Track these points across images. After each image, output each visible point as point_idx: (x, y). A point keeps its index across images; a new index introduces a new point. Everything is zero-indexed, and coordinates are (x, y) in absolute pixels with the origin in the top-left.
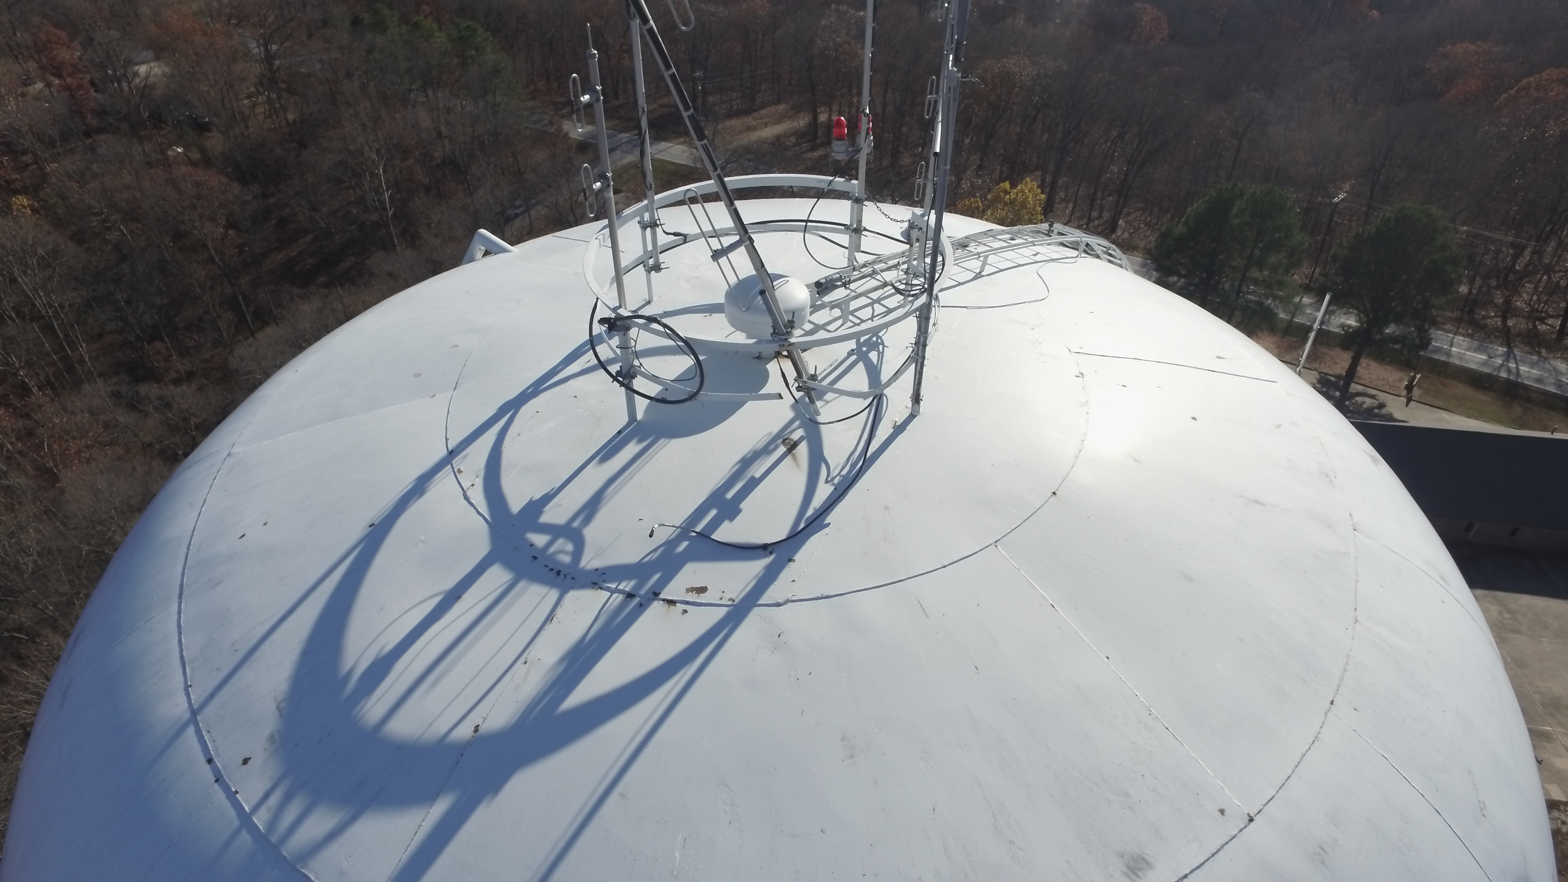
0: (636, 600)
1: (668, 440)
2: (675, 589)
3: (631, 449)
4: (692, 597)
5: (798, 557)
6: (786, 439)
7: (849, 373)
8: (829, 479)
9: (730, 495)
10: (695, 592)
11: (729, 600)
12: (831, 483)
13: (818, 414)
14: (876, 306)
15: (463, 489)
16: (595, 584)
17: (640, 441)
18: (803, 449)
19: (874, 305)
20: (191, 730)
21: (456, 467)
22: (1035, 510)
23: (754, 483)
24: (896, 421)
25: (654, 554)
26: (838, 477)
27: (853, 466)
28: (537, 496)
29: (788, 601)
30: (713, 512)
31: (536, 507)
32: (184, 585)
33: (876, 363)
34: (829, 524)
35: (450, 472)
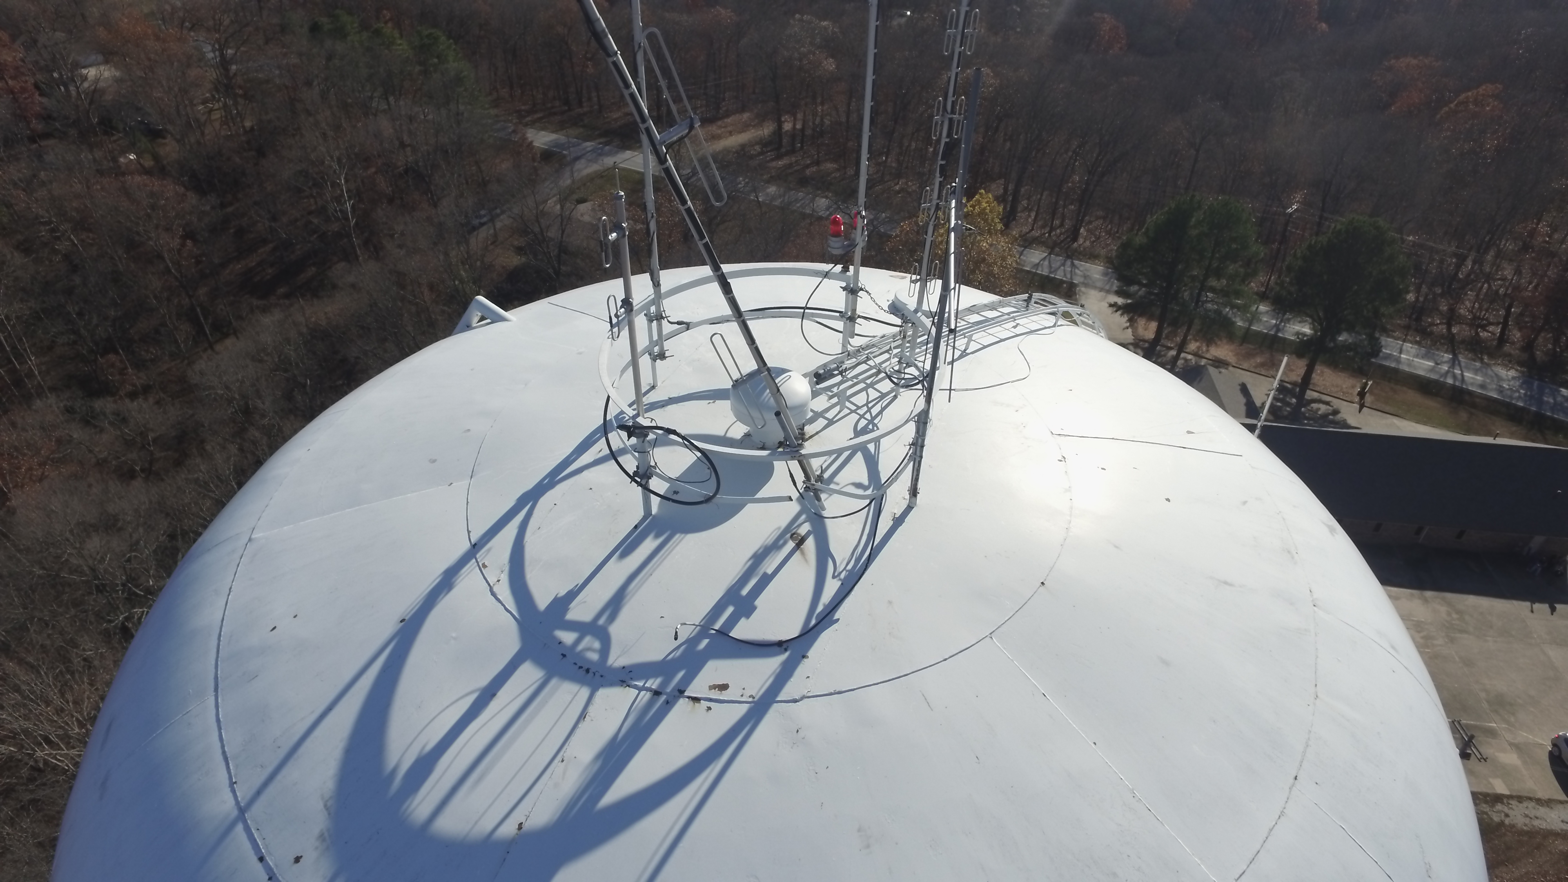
0: (663, 698)
1: (683, 535)
2: (698, 687)
3: (649, 545)
4: (715, 694)
5: (811, 653)
6: (794, 534)
7: (849, 464)
8: (836, 574)
9: (744, 592)
10: (717, 689)
11: (750, 697)
12: (838, 578)
13: (824, 509)
14: (870, 390)
15: (489, 585)
16: (623, 681)
17: (657, 536)
18: (810, 544)
19: (868, 390)
20: (240, 827)
21: (481, 560)
22: (1026, 601)
23: (766, 579)
24: (895, 513)
25: (676, 653)
26: (844, 572)
27: (858, 560)
28: (562, 592)
29: (803, 697)
30: (730, 610)
31: (562, 603)
32: (219, 678)
33: (873, 453)
34: (838, 619)
35: (475, 567)
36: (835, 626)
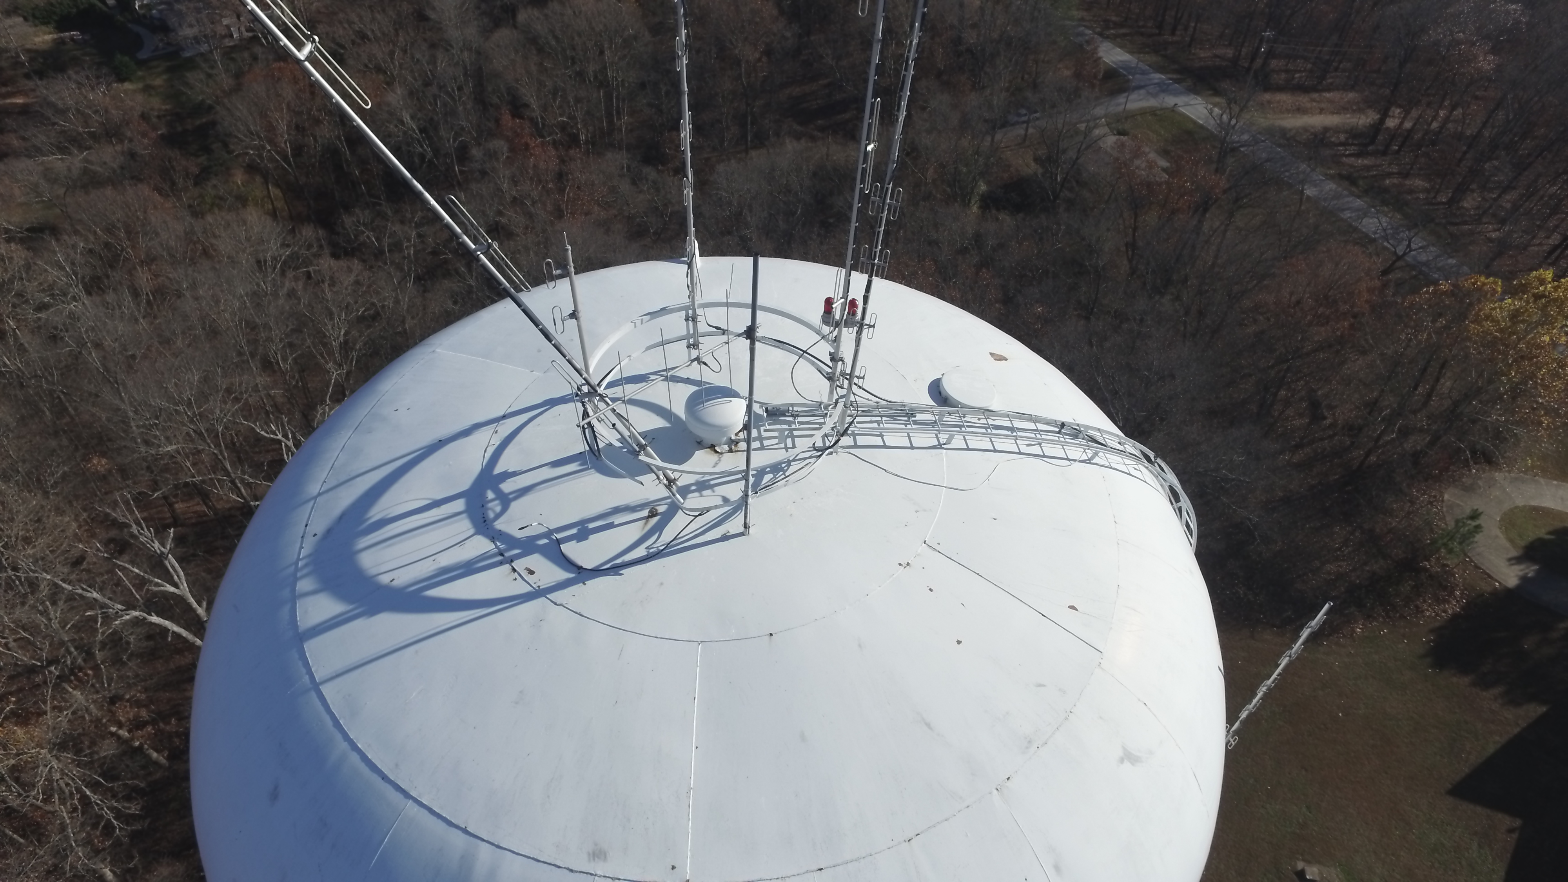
0: (501, 558)
1: (596, 472)
2: (519, 564)
3: (573, 467)
4: (524, 574)
5: (587, 583)
6: (653, 508)
8: (649, 547)
9: (591, 526)
10: (527, 571)
11: (538, 586)
12: (648, 550)
15: (491, 441)
16: (492, 537)
17: (581, 465)
18: (655, 520)
20: (312, 503)
21: (499, 426)
22: (746, 638)
23: (611, 526)
24: (724, 533)
25: (525, 538)
26: (654, 549)
27: (670, 547)
28: (513, 470)
29: (560, 604)
31: (507, 475)
34: (622, 574)
35: (494, 428)
36: (617, 577)
